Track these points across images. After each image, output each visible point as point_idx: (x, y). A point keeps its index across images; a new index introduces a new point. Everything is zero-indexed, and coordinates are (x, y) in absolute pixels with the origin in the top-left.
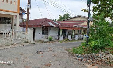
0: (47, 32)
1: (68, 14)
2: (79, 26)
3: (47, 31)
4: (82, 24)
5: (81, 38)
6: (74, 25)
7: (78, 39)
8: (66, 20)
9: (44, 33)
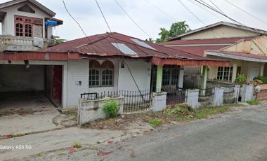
0: (111, 77)
1: (185, 24)
2: (223, 55)
3: (111, 72)
4: (232, 49)
5: (236, 96)
6: (206, 53)
7: (225, 102)
8: (180, 38)
9: (100, 80)
